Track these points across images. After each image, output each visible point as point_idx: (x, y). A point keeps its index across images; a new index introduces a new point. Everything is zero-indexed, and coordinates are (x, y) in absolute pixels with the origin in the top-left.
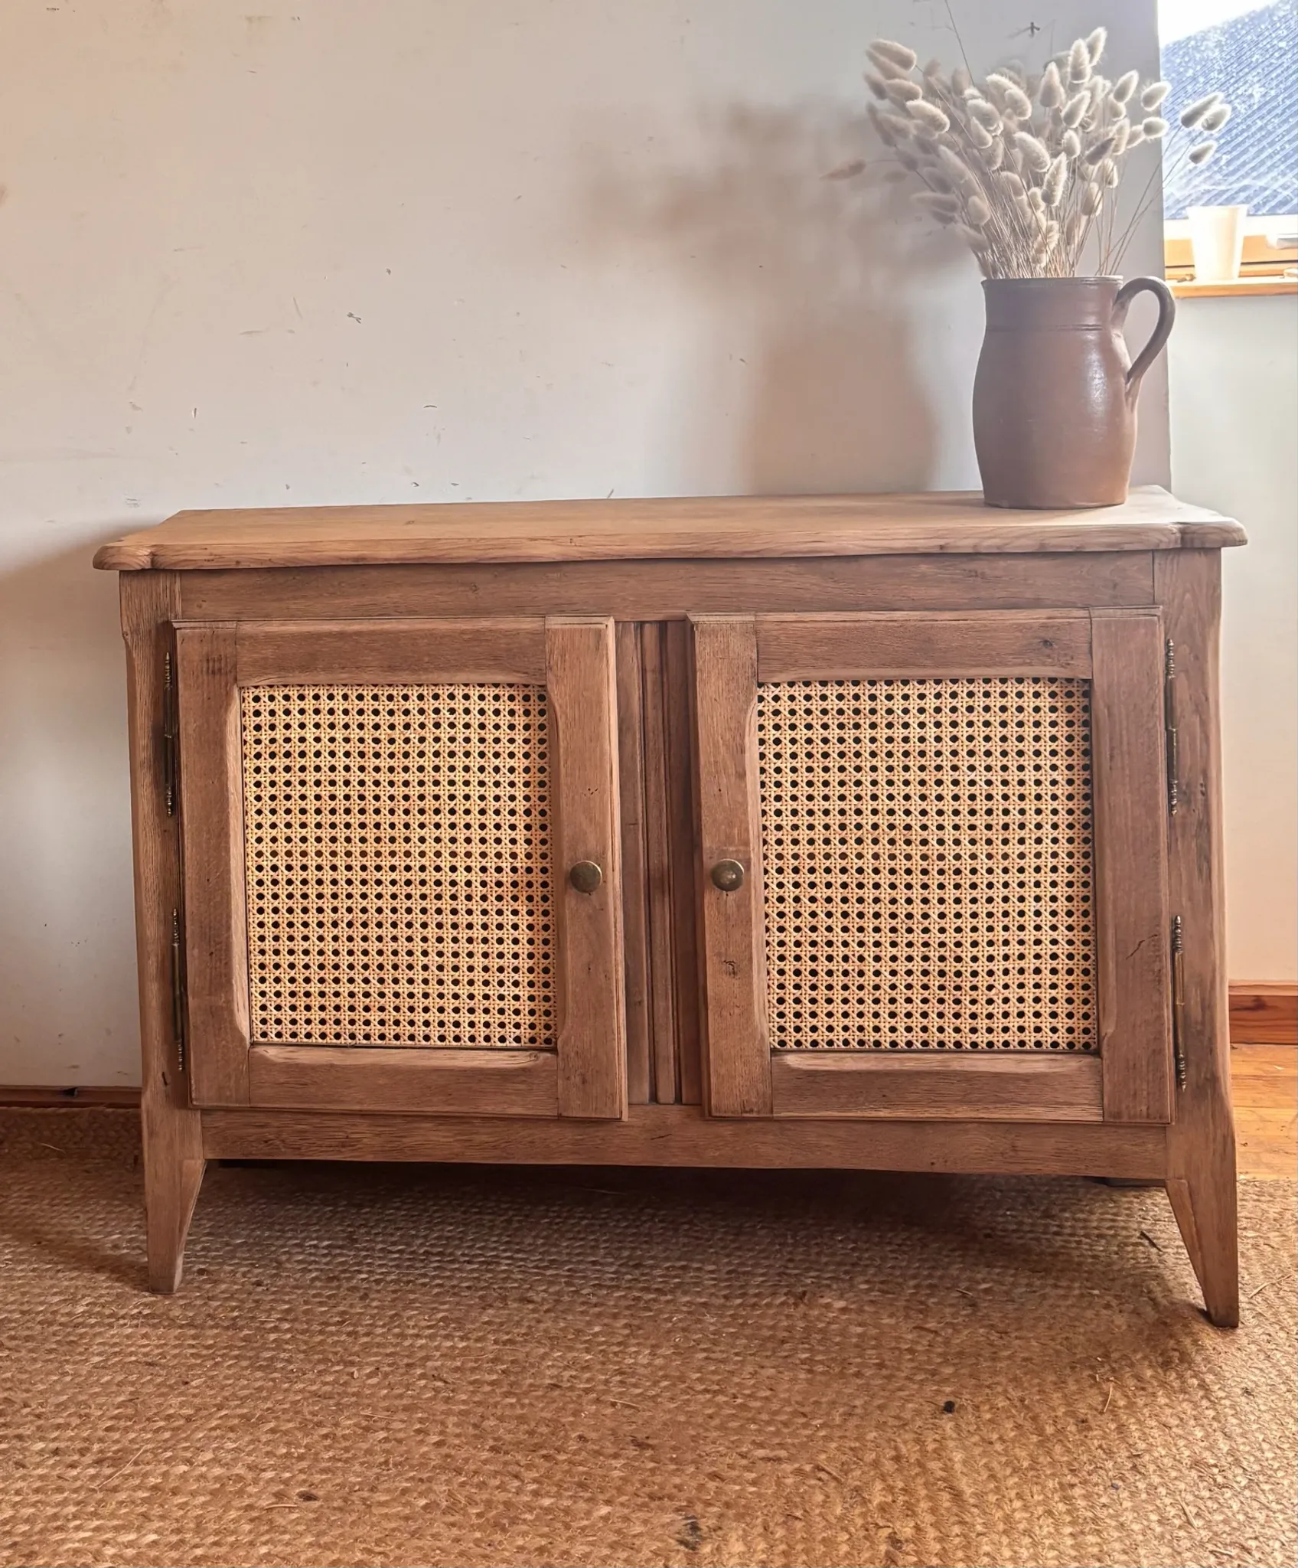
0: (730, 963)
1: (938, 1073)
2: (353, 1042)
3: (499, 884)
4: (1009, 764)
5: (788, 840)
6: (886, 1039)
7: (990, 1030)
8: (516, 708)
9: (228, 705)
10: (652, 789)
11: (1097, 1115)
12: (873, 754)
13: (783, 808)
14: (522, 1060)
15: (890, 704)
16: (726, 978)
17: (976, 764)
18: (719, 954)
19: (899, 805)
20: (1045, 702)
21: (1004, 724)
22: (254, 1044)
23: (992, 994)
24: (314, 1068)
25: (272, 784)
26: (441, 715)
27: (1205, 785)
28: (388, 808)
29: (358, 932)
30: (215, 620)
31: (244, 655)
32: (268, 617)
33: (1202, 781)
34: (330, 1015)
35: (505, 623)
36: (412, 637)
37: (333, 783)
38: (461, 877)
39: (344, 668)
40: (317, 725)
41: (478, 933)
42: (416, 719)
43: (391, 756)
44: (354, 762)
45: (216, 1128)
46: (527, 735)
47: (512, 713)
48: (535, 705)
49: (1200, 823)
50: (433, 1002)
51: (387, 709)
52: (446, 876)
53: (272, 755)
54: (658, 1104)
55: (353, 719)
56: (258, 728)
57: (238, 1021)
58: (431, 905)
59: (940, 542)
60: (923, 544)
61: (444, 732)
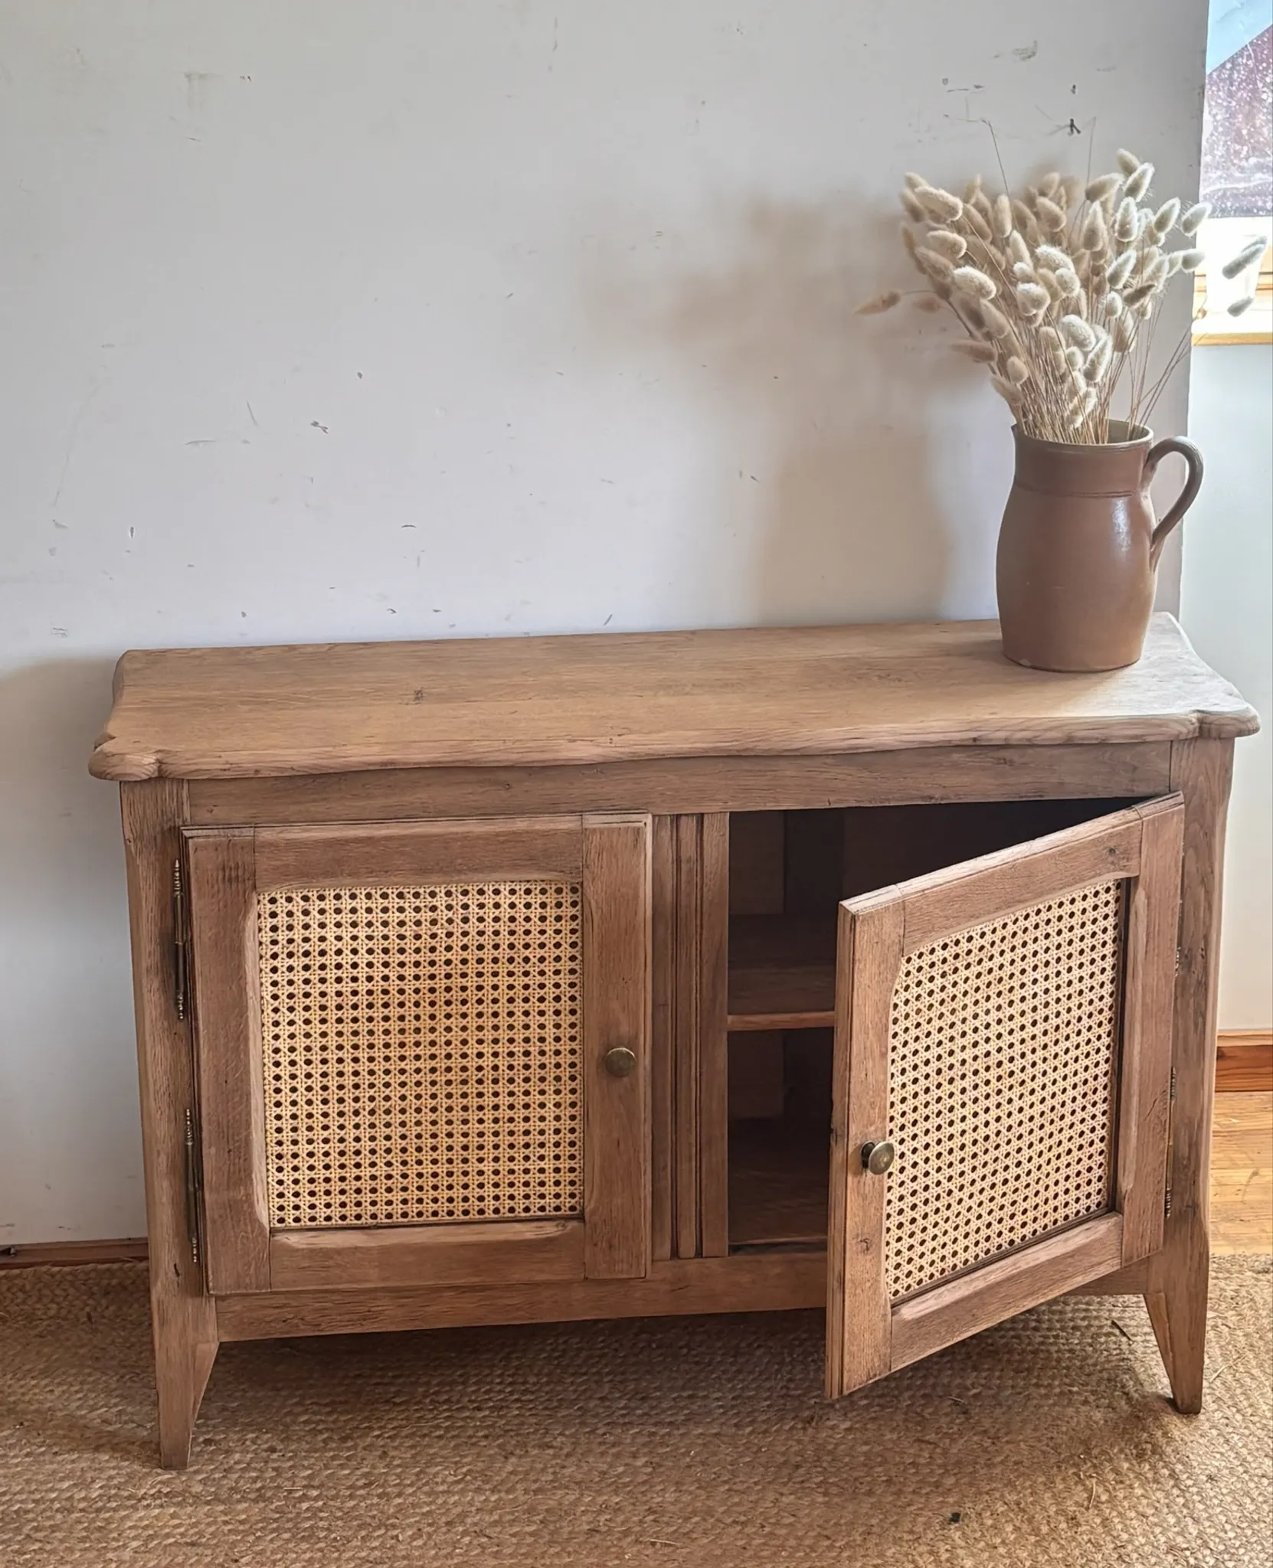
2: (375, 1222)
3: (527, 1067)
8: (548, 901)
9: (246, 911)
14: (546, 1230)
24: (339, 1251)
25: (291, 983)
26: (470, 910)
27: (1206, 949)
28: (413, 1001)
29: (380, 1119)
30: (229, 826)
31: (263, 863)
32: (286, 822)
33: (1202, 945)
34: (351, 1198)
35: (543, 824)
36: (445, 840)
37: (355, 979)
38: (488, 1062)
39: (371, 872)
40: (338, 925)
41: (504, 1113)
42: (443, 915)
43: (417, 951)
44: (378, 958)
45: (233, 1312)
46: (558, 926)
47: (543, 905)
48: (567, 897)
49: (1199, 983)
50: (458, 1180)
51: (413, 906)
52: (472, 1063)
53: (290, 955)
54: (679, 1258)
55: (377, 917)
56: (274, 929)
57: (258, 1213)
58: (456, 1090)
59: (973, 735)
60: (957, 737)
61: (473, 926)
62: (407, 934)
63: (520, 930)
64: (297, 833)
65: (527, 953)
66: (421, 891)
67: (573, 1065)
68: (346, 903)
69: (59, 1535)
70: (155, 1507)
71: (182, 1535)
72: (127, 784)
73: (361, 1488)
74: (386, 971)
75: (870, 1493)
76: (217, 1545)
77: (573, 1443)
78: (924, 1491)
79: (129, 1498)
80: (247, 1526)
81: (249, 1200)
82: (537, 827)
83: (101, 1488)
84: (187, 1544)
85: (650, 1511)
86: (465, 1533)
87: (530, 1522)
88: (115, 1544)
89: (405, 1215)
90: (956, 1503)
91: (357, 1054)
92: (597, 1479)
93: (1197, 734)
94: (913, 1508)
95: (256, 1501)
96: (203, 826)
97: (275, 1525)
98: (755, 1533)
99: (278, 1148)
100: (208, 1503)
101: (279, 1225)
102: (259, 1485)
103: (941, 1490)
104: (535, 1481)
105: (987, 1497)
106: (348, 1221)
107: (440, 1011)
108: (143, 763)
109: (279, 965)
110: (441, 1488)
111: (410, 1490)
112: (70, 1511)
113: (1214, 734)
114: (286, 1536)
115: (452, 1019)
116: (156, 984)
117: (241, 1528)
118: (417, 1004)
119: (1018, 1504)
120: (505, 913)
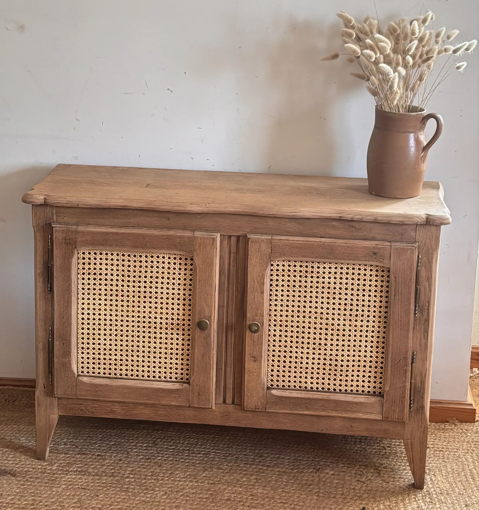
0: (254, 357)
1: (326, 400)
2: (115, 376)
3: (172, 324)
4: (360, 294)
5: (278, 315)
6: (309, 386)
7: (346, 386)
8: (182, 262)
9: (73, 256)
10: (230, 295)
11: (380, 417)
12: (311, 287)
13: (278, 304)
14: (177, 386)
15: (318, 270)
16: (252, 363)
17: (348, 293)
18: (250, 354)
19: (319, 305)
20: (374, 273)
21: (359, 280)
22: (78, 376)
23: (348, 373)
24: (101, 385)
25: (89, 284)
26: (154, 263)
27: (429, 307)
28: (132, 295)
29: (119, 338)
30: (68, 224)
31: (79, 239)
32: (89, 224)
33: (428, 305)
34: (107, 366)
35: (180, 233)
36: (144, 236)
37: (112, 285)
38: (158, 321)
39: (117, 245)
40: (106, 264)
41: (164, 341)
42: (144, 264)
43: (134, 277)
44: (120, 278)
45: (63, 404)
46: (185, 272)
47: (180, 264)
48: (189, 262)
49: (426, 320)
50: (146, 364)
51: (133, 260)
52: (153, 320)
53: (89, 274)
54: (226, 404)
55: (120, 263)
56: (84, 264)
58: (147, 330)
59: (340, 215)
60: (334, 215)
61: (155, 270)
62: (131, 270)
63: (172, 272)
64: (92, 229)
65: (174, 281)
66: (136, 254)
67: (189, 325)
68: (110, 257)
69: (38, 480)
70: (74, 475)
71: (81, 485)
72: (35, 206)
73: (149, 476)
74: (123, 283)
75: (334, 497)
76: (92, 490)
77: (230, 469)
78: (355, 499)
79: (66, 471)
80: (105, 485)
81: (69, 363)
82: (177, 234)
83: (57, 466)
84: (82, 488)
85: (252, 495)
86: (182, 495)
87: (206, 494)
88: (57, 486)
89: (126, 375)
90: (366, 504)
91: (111, 313)
92: (235, 482)
93: (425, 223)
94: (349, 504)
95: (110, 476)
96: (59, 223)
97: (115, 485)
98: (288, 507)
99: (82, 345)
100: (93, 476)
101: (81, 374)
102: (113, 471)
103: (361, 498)
104: (212, 480)
105: (378, 503)
106: (106, 375)
107: (142, 300)
108: (40, 199)
109: (85, 277)
110: (178, 479)
111: (166, 479)
112: (44, 473)
113: (431, 223)
114: (118, 489)
115: (146, 303)
116: (41, 280)
117: (103, 485)
118: (134, 297)
119: (389, 506)
120: (166, 265)
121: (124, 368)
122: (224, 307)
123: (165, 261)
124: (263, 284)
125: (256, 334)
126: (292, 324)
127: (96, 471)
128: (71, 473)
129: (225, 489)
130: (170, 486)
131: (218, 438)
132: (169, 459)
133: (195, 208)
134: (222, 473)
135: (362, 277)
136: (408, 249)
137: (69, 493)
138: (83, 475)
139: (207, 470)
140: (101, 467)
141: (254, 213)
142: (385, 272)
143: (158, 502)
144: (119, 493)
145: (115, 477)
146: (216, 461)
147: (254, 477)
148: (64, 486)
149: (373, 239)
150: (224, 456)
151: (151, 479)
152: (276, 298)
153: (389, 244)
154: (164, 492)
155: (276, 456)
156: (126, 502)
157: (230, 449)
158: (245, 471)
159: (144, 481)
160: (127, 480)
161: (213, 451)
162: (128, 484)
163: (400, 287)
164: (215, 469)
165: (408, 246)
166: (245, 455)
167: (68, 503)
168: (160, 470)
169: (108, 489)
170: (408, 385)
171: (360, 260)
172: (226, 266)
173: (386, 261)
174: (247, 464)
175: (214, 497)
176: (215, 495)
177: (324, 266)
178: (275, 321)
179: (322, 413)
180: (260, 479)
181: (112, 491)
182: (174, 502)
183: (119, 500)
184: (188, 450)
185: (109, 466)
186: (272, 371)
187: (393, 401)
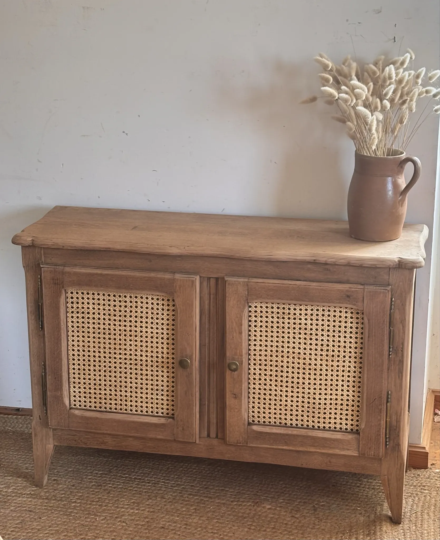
0: (235, 394)
1: (304, 436)
2: (105, 410)
3: (157, 362)
4: (335, 335)
5: (258, 354)
6: (289, 423)
7: (324, 423)
8: (165, 303)
9: (61, 295)
10: (211, 335)
11: (357, 454)
12: (289, 328)
13: (257, 344)
14: (163, 421)
15: (295, 312)
16: (233, 399)
17: (324, 334)
18: (231, 391)
19: (297, 345)
20: (349, 315)
21: (334, 321)
22: (71, 408)
23: (325, 411)
24: (91, 418)
25: (78, 322)
26: (138, 304)
27: (403, 348)
28: (119, 334)
29: (108, 374)
30: (56, 265)
31: (66, 279)
32: (76, 265)
33: (401, 347)
34: (98, 400)
35: (160, 275)
36: (127, 278)
37: (99, 324)
38: (144, 358)
39: (102, 286)
40: (94, 304)
41: (149, 377)
42: (129, 304)
43: (120, 316)
44: (107, 317)
45: (58, 435)
46: (168, 313)
47: (163, 305)
48: (171, 303)
49: (400, 361)
50: (134, 399)
51: (119, 300)
52: (139, 358)
53: (78, 313)
54: (210, 438)
55: (107, 302)
56: (72, 303)
57: (65, 401)
58: (133, 367)
59: (314, 258)
60: (308, 259)
61: (139, 310)
62: (117, 310)
63: (155, 313)
64: (77, 270)
65: (157, 321)
66: (121, 295)
67: (173, 363)
68: (96, 297)
72: (24, 247)
74: (110, 322)
81: (61, 396)
82: (158, 276)
89: (116, 409)
93: (397, 266)
96: (47, 264)
99: (74, 380)
101: (74, 407)
106: (97, 409)
107: (128, 338)
108: (27, 240)
109: (74, 316)
113: (403, 267)
115: (132, 342)
116: (33, 317)
120: (150, 306)
121: (113, 402)
122: (205, 345)
123: (149, 302)
124: (241, 325)
125: (236, 373)
126: (271, 363)
127: (47, 495)
128: (23, 496)
129: (162, 518)
130: (111, 512)
131: (172, 469)
132: (119, 487)
133: (175, 251)
134: (165, 502)
135: (337, 319)
136: (381, 292)
137: (15, 514)
138: (34, 498)
139: (151, 499)
140: (53, 492)
141: (231, 256)
142: (359, 315)
143: (95, 526)
144: (61, 516)
145: (63, 501)
146: (162, 491)
147: (194, 507)
148: (12, 508)
149: (348, 282)
150: (171, 486)
151: (96, 505)
152: (255, 338)
153: (362, 287)
154: (104, 518)
155: (221, 488)
156: (66, 525)
157: (180, 480)
158: (187, 501)
159: (89, 506)
160: (73, 504)
161: (163, 481)
162: (72, 509)
163: (374, 329)
164: (159, 498)
165: (381, 289)
166: (192, 486)
167: (10, 524)
168: (108, 496)
169: (52, 513)
170: (383, 423)
171: (334, 303)
172: (207, 307)
173: (360, 304)
174: (190, 494)
175: (149, 524)
176: (151, 523)
177: (301, 308)
178: (255, 360)
179: (301, 449)
180: (198, 510)
181: (56, 514)
182: (110, 527)
183: (59, 523)
184: (140, 479)
185: (61, 490)
186: (253, 407)
187: (369, 438)
